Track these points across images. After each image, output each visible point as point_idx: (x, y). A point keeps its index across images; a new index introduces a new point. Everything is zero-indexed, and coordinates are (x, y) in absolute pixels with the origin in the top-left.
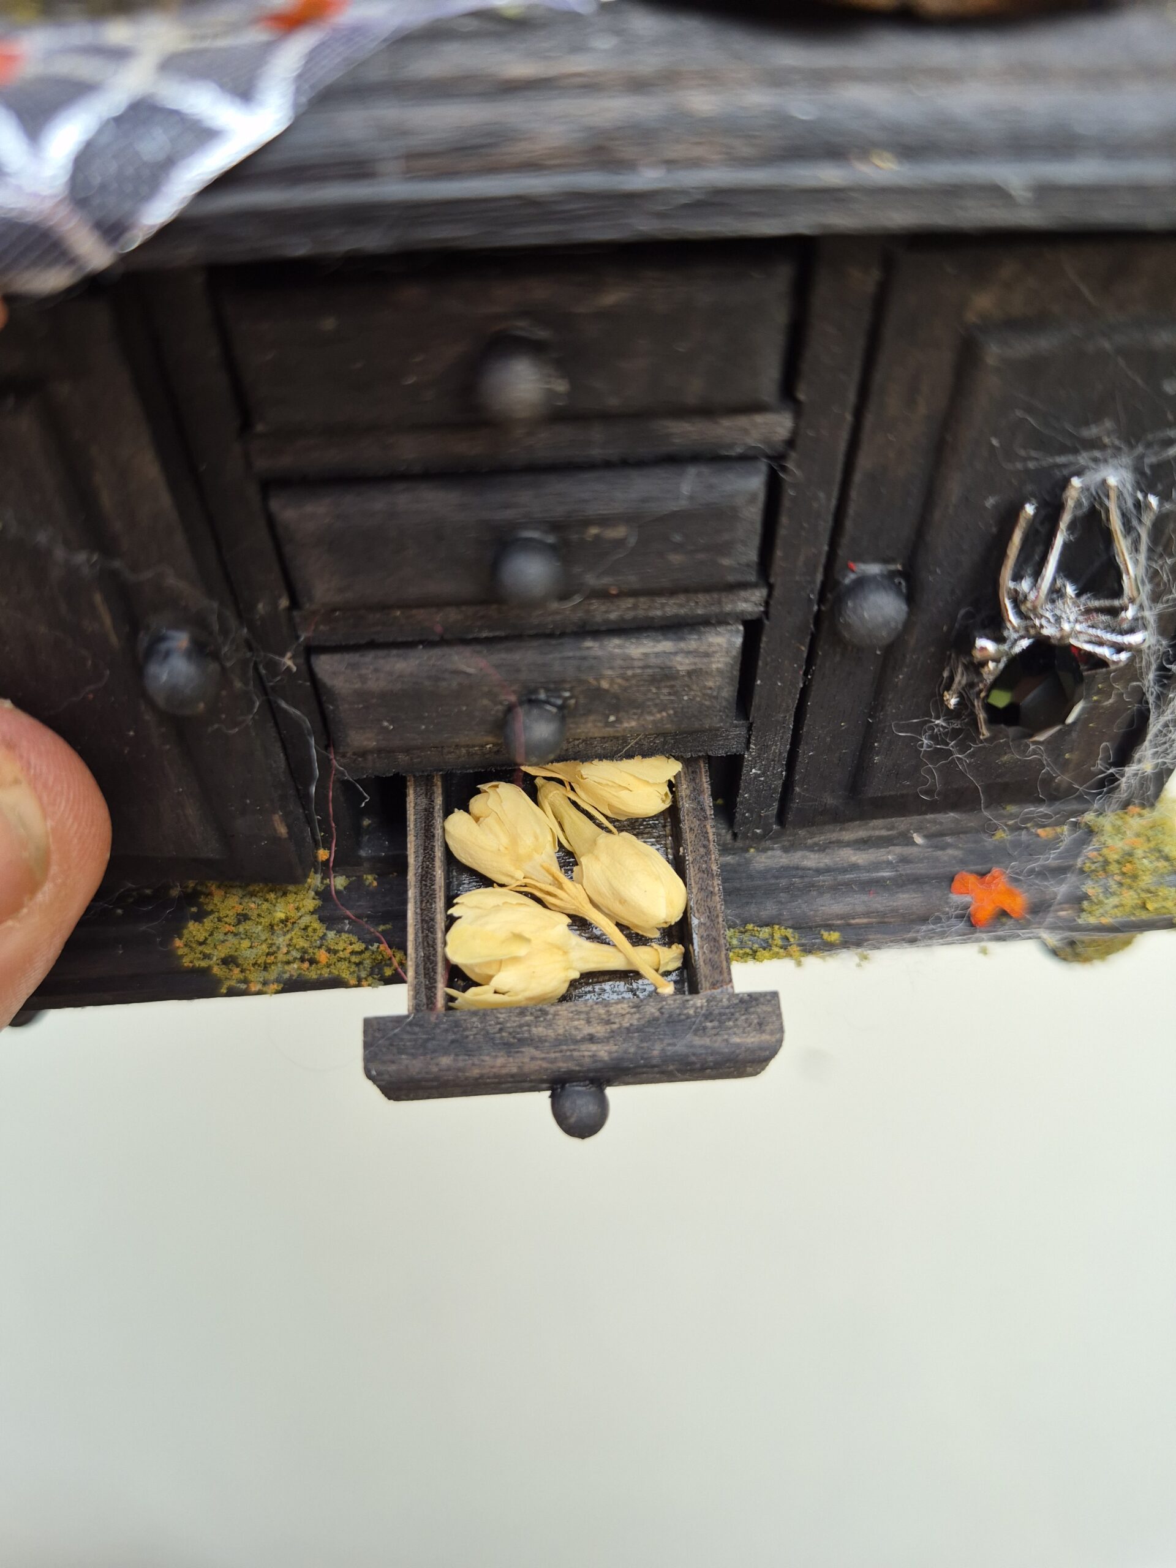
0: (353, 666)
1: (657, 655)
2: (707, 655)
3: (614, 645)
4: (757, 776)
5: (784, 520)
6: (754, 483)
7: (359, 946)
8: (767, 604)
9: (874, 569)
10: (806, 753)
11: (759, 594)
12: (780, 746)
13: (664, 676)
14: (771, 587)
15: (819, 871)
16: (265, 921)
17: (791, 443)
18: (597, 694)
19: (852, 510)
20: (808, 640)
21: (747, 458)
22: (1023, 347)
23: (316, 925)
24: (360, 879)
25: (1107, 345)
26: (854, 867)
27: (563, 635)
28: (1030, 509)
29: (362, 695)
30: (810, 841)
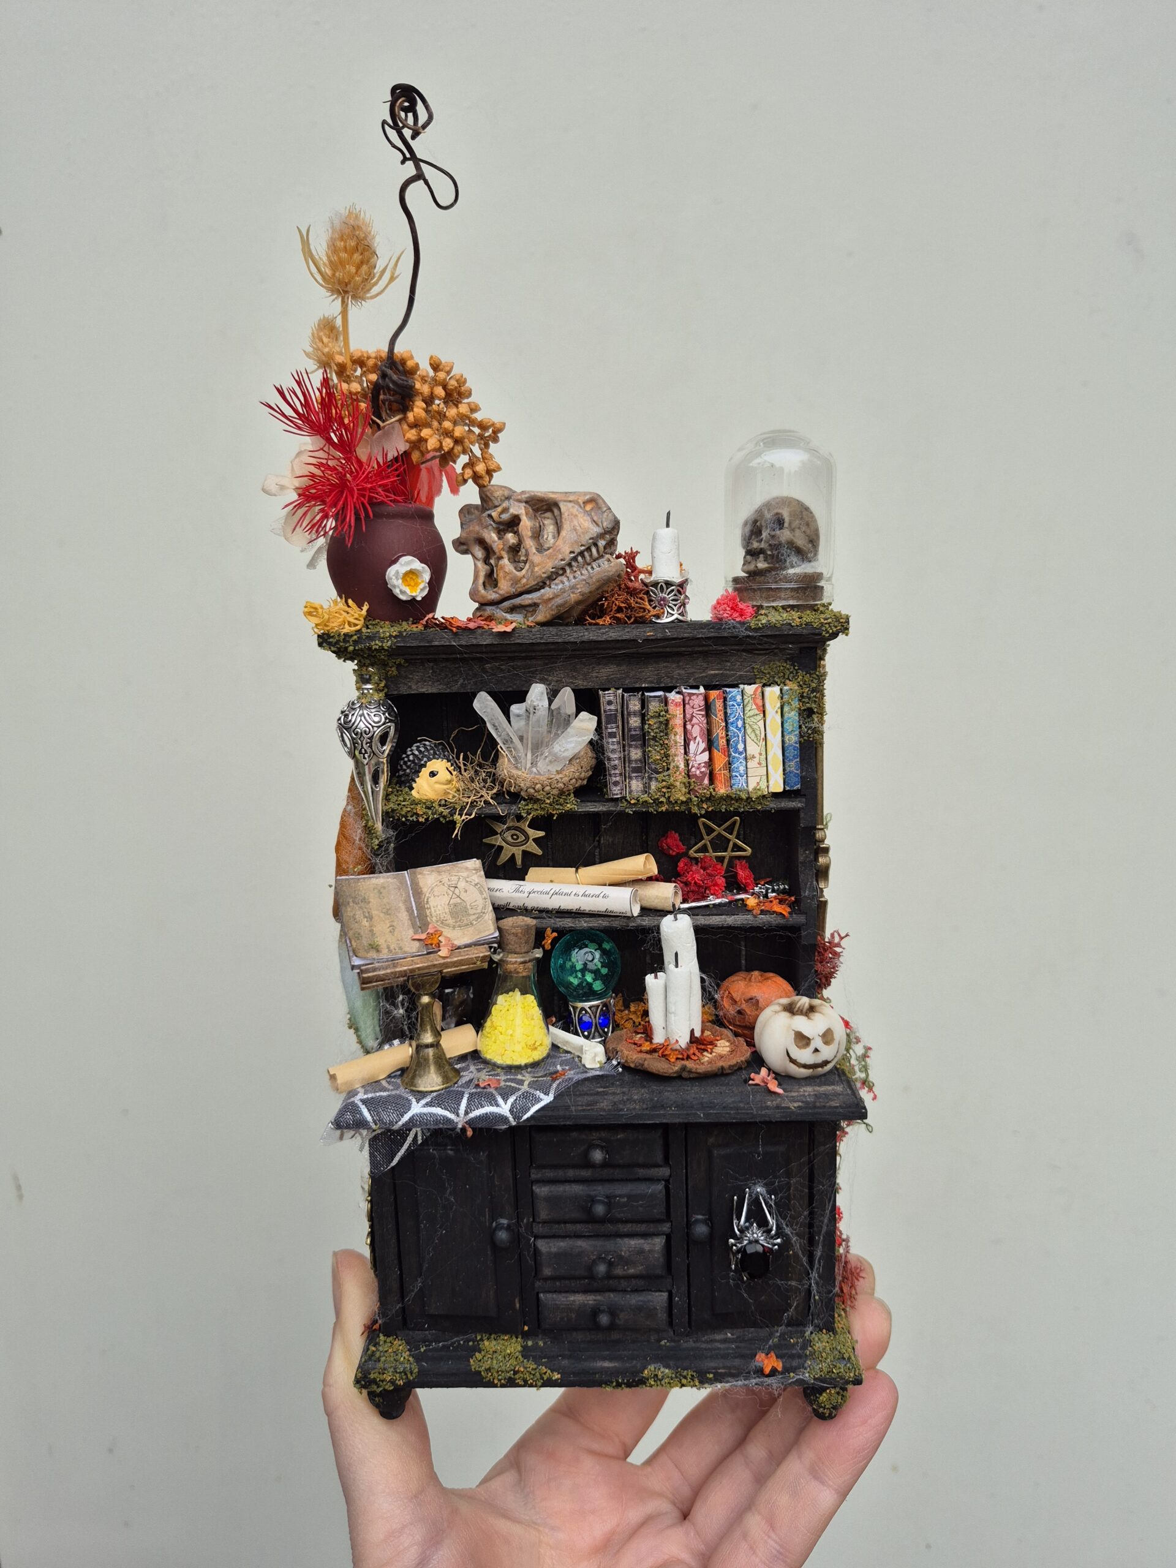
0: (548, 1243)
1: (639, 1244)
2: (654, 1245)
3: (626, 1240)
4: (678, 1302)
5: (672, 1199)
6: (660, 1187)
7: (535, 1366)
8: (671, 1228)
9: (700, 1217)
10: (694, 1292)
11: (668, 1225)
12: (684, 1288)
13: (641, 1252)
14: (671, 1222)
15: (706, 1349)
16: (503, 1354)
17: (670, 1176)
18: (620, 1257)
19: (690, 1198)
20: (686, 1242)
21: (658, 1180)
22: (722, 1152)
23: (520, 1357)
24: (537, 1343)
25: (746, 1151)
26: (719, 1349)
27: (610, 1236)
28: (735, 1197)
29: (549, 1253)
30: (703, 1339)
